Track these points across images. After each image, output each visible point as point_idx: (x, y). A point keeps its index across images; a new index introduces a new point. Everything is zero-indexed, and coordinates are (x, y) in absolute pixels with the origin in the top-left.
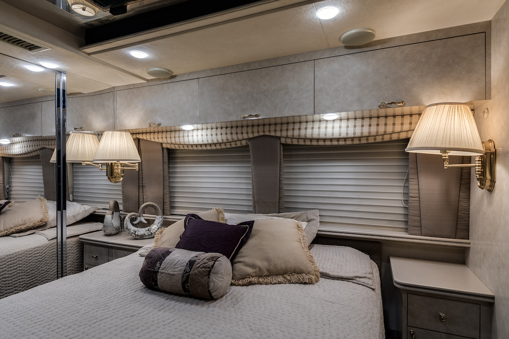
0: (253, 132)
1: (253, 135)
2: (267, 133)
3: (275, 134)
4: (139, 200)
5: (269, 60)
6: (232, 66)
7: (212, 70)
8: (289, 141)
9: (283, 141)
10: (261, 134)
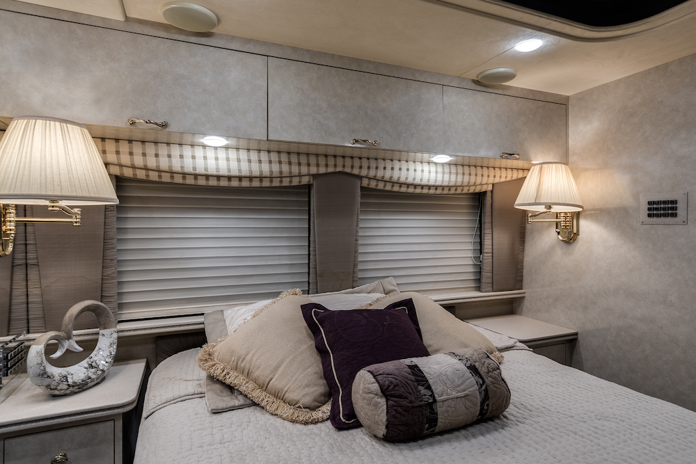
0: (327, 166)
1: (326, 170)
2: (348, 170)
3: (360, 172)
4: (11, 299)
5: (388, 66)
6: (333, 56)
7: (295, 49)
8: (373, 184)
9: (365, 182)
10: (339, 169)
